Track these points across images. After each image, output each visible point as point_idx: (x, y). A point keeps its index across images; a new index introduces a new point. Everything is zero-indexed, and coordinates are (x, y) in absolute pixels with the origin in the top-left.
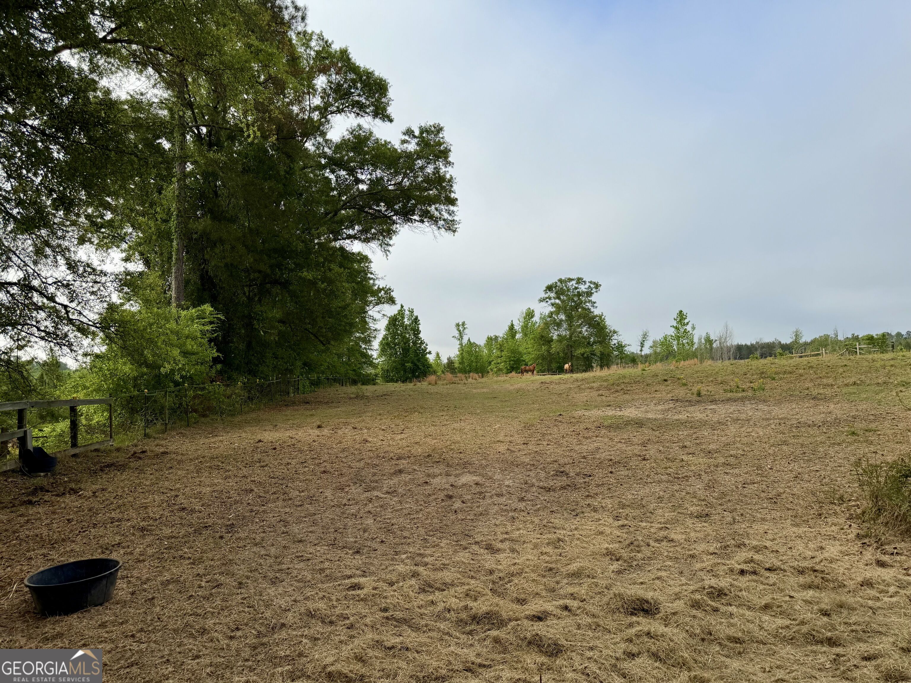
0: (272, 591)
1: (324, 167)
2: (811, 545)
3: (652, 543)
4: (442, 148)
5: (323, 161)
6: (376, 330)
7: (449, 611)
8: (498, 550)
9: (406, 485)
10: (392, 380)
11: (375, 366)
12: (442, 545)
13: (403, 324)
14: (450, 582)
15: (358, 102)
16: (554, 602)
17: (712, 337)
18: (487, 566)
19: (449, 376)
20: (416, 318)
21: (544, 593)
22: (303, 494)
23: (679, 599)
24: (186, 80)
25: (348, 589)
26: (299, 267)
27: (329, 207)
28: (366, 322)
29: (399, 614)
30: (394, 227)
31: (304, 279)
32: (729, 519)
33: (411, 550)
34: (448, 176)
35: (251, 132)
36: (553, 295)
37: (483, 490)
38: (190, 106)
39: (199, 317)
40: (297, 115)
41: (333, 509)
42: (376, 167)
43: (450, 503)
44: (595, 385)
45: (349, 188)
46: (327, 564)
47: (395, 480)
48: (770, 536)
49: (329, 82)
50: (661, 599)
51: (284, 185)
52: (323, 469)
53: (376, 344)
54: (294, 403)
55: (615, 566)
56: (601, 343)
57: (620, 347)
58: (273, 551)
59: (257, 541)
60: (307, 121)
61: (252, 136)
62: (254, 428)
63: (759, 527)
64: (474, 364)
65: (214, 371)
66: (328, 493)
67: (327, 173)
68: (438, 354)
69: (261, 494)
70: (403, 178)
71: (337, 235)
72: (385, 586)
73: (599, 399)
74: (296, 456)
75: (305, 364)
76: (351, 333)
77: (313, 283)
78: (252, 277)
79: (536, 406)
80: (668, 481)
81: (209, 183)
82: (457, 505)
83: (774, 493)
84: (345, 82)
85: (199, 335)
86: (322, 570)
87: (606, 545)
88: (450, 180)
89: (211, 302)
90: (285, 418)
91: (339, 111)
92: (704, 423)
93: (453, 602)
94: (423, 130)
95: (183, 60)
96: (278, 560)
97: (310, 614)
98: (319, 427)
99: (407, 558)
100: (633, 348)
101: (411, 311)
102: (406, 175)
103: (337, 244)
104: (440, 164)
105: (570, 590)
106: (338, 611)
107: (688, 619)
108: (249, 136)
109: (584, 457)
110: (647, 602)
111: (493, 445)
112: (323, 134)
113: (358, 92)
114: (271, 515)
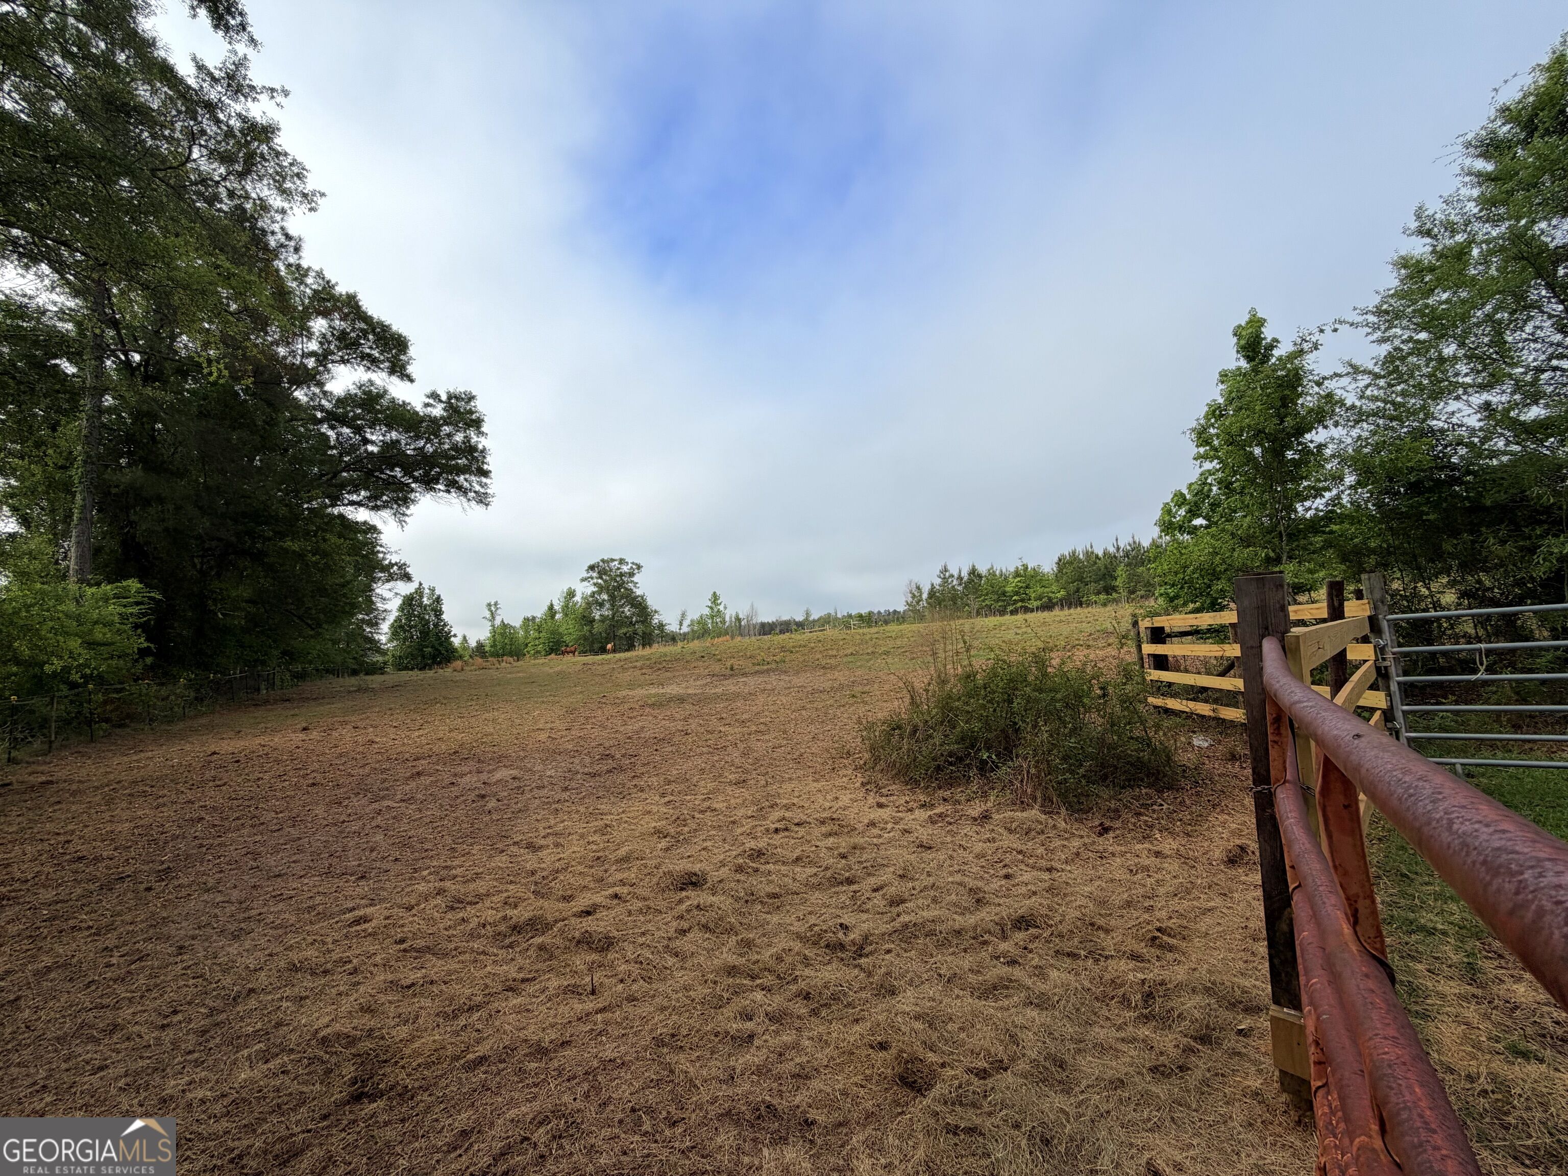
0: (233, 950)
1: (321, 421)
2: (829, 797)
3: (697, 815)
4: (474, 417)
5: (319, 415)
6: (385, 611)
7: (484, 926)
8: (541, 847)
9: (426, 789)
10: (406, 668)
11: (384, 653)
12: (474, 852)
13: (420, 604)
14: (484, 892)
15: (369, 355)
16: (603, 893)
17: (741, 616)
18: (528, 866)
19: (479, 660)
20: (439, 597)
21: (592, 885)
22: (280, 815)
23: (724, 866)
24: (108, 291)
25: (349, 926)
26: (282, 535)
27: (326, 468)
28: (372, 603)
29: (420, 943)
30: (412, 496)
31: (286, 551)
32: (763, 782)
33: (435, 863)
34: (480, 447)
35: (214, 369)
36: (595, 575)
37: (522, 784)
38: (115, 324)
39: (116, 596)
40: (285, 358)
41: (327, 829)
42: (390, 427)
43: (483, 803)
44: (638, 664)
45: (354, 448)
46: (318, 899)
47: (413, 784)
48: (796, 794)
49: (330, 326)
50: (708, 868)
51: (261, 437)
52: (311, 781)
53: (385, 627)
54: (266, 702)
55: (663, 844)
56: (643, 622)
57: (661, 626)
58: (235, 895)
59: (210, 885)
60: (298, 367)
61: (215, 374)
62: (204, 738)
63: (788, 787)
64: (508, 647)
65: (140, 666)
66: (320, 810)
67: (324, 428)
68: (465, 637)
69: (216, 822)
70: (426, 443)
71: (336, 500)
72: (401, 912)
73: (642, 678)
74: (271, 768)
75: (284, 653)
76: (353, 615)
77: (301, 556)
78: (207, 546)
79: (579, 689)
80: (710, 753)
81: (143, 424)
82: (492, 804)
83: (798, 753)
84: (353, 330)
85: (117, 619)
86: (313, 908)
87: (654, 824)
88: (483, 451)
89: (138, 576)
90: (252, 721)
91: (343, 361)
92: (737, 695)
93: (490, 915)
94: (450, 396)
95: (105, 264)
96: (244, 906)
97: (294, 968)
98: (305, 729)
99: (430, 874)
100: (673, 627)
101: (433, 590)
102: (428, 440)
103: (336, 511)
104: (472, 433)
105: (619, 876)
106: (335, 956)
107: (732, 885)
108: (211, 374)
109: (629, 738)
110: (695, 874)
111: (532, 734)
112: (320, 384)
113: (369, 344)
114: (232, 848)
